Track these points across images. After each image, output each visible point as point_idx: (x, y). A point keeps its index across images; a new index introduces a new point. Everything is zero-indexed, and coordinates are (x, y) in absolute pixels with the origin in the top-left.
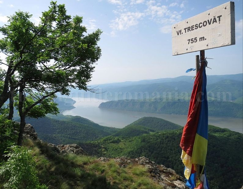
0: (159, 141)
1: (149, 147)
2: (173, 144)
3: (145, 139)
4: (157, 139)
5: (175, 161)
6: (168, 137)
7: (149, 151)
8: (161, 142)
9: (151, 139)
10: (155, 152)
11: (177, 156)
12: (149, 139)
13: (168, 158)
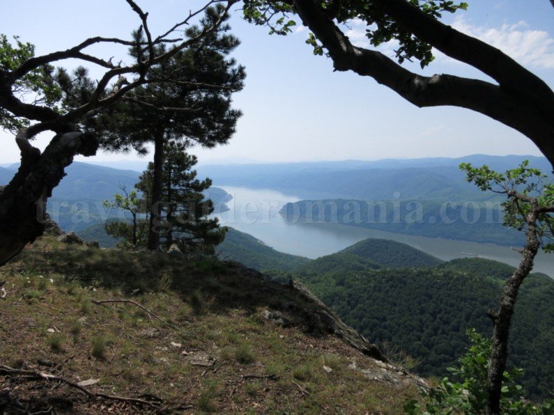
0: (372, 285)
1: (350, 295)
2: (399, 293)
3: (345, 279)
4: (369, 281)
5: (397, 326)
6: (392, 279)
7: (349, 303)
8: (375, 287)
9: (358, 280)
10: (359, 305)
11: (403, 318)
12: (353, 280)
13: (384, 319)
